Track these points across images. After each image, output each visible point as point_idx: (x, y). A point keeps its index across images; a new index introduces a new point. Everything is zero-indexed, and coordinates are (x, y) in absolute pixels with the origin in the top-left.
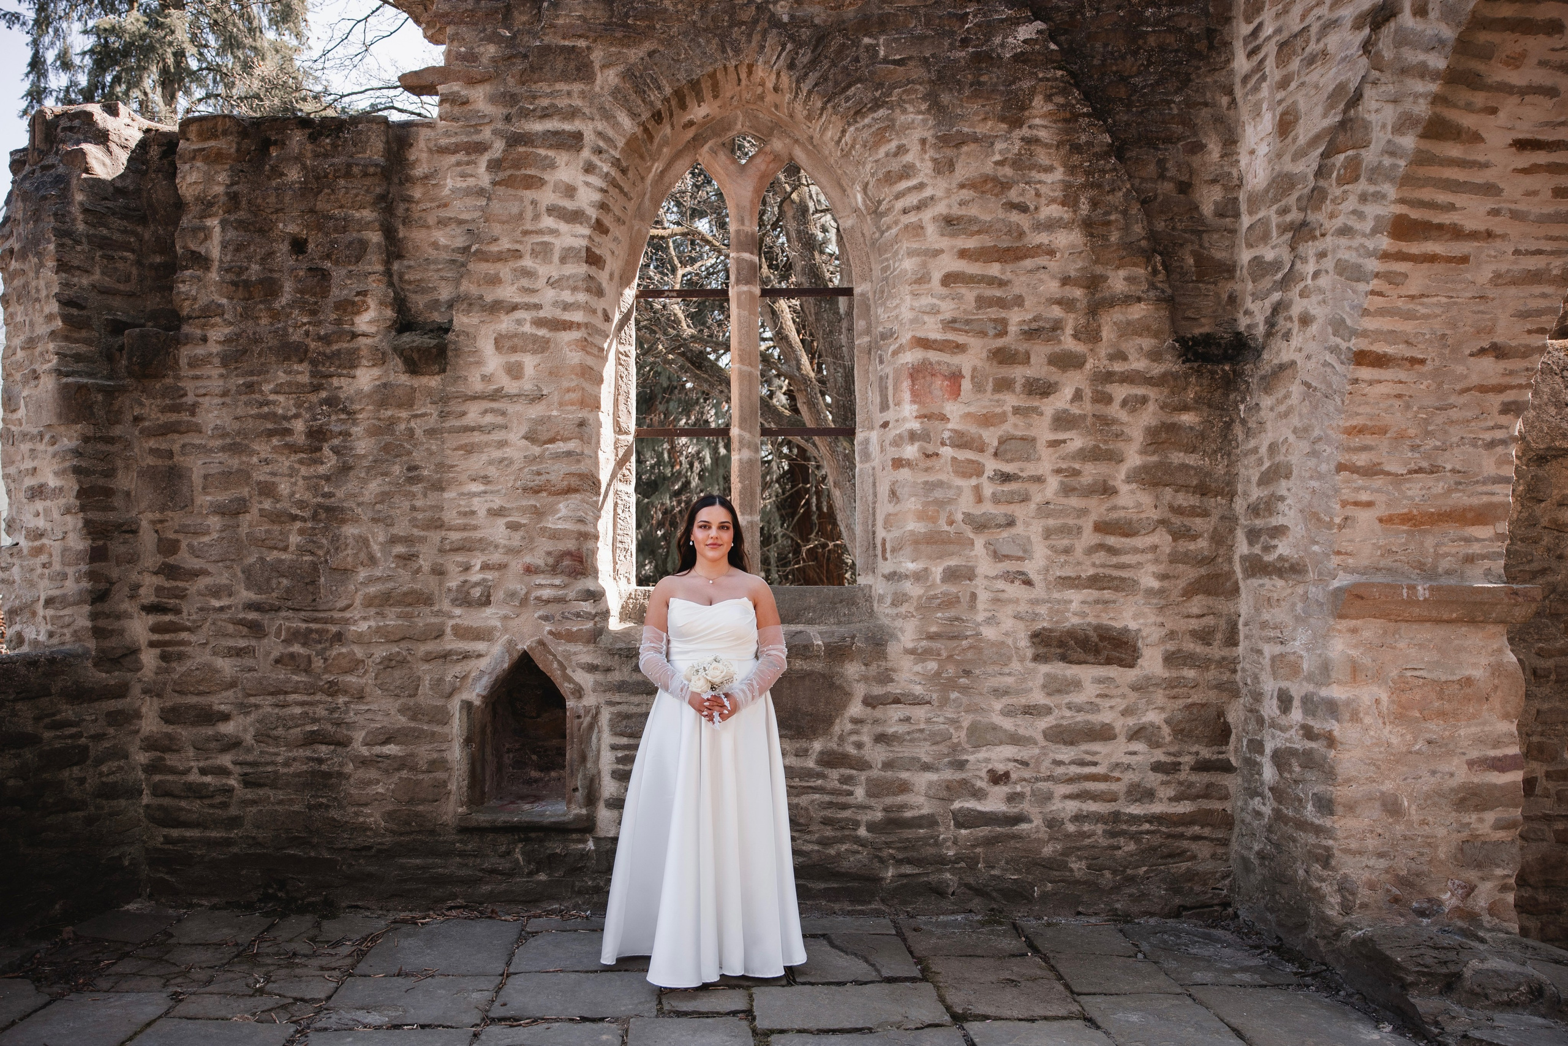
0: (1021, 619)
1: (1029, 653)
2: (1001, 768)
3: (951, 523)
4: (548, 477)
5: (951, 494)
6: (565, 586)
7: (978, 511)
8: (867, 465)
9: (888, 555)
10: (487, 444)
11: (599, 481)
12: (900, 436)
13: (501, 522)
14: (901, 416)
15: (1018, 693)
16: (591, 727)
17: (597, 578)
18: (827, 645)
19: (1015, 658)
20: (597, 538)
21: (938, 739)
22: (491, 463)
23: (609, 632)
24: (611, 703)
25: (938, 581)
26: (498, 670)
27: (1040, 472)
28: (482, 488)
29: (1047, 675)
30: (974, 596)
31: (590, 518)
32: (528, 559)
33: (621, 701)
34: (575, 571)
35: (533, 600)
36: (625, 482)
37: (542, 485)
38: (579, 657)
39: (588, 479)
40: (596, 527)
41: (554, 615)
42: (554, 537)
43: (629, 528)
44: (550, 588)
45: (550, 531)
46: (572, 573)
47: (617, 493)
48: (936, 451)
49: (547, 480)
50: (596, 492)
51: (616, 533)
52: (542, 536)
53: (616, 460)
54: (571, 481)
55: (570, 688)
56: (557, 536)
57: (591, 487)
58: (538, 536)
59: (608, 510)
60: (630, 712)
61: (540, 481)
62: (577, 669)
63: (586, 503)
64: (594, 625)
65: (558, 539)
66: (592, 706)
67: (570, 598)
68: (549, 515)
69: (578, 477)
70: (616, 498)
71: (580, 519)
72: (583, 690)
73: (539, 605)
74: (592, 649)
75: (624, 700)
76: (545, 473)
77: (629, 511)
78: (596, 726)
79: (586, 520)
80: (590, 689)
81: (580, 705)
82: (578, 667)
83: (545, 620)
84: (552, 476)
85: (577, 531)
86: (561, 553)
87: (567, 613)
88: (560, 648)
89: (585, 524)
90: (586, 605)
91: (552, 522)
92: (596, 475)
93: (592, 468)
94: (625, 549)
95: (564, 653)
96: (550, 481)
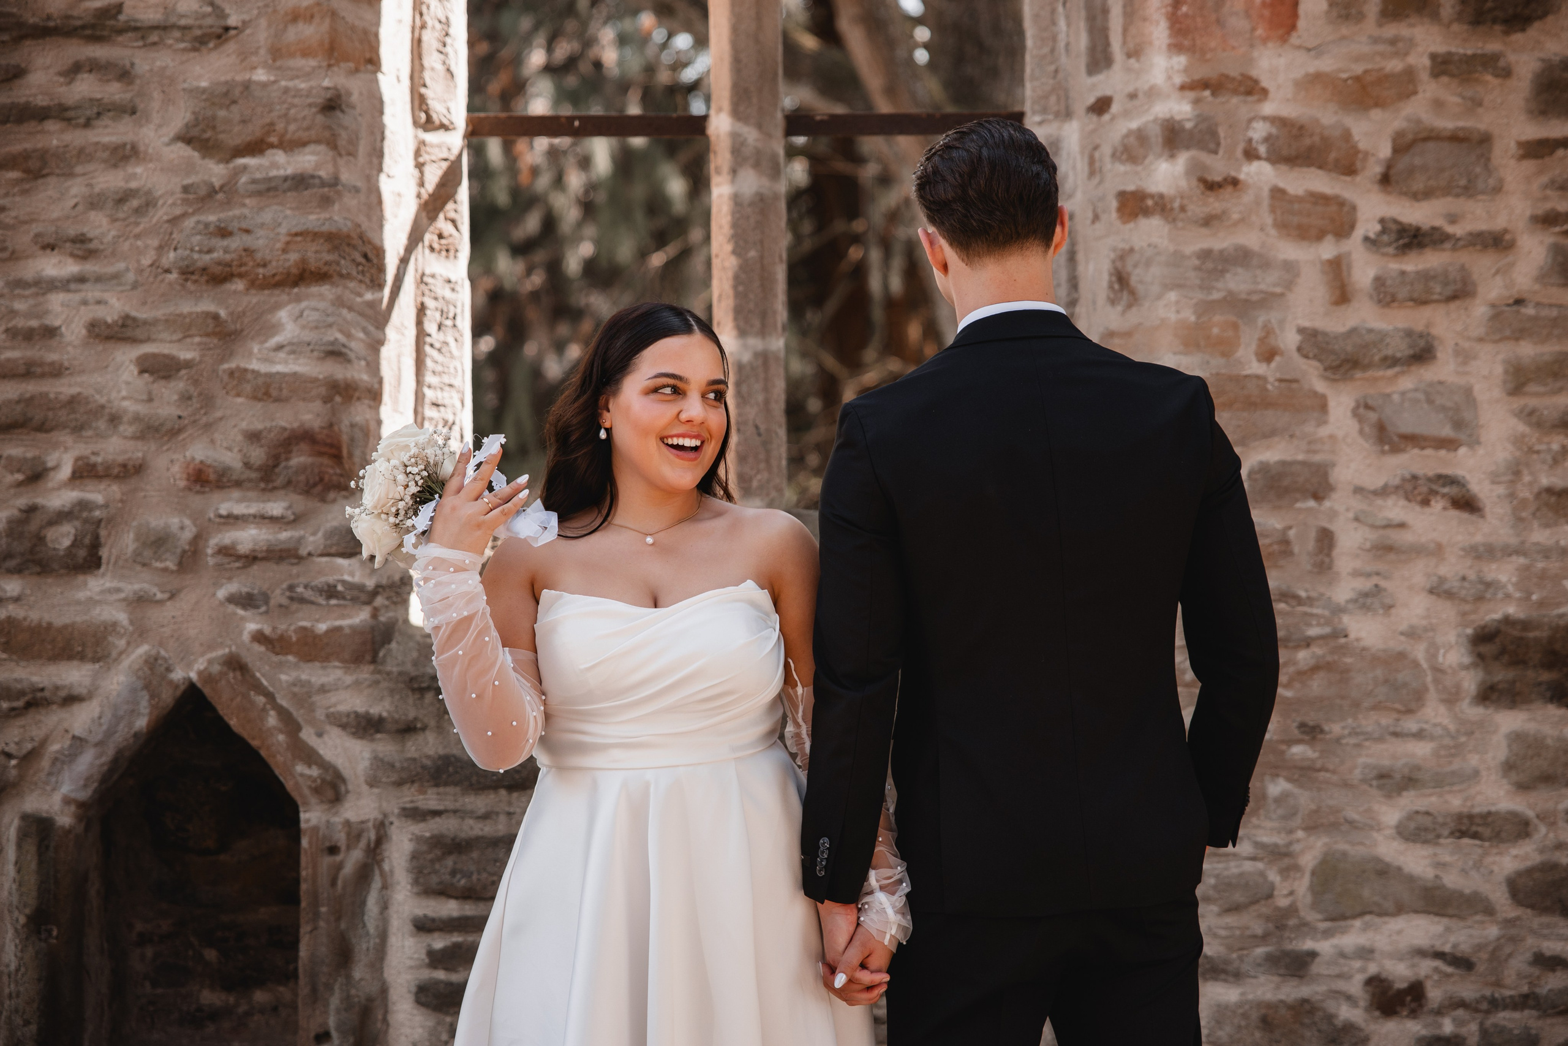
0: (1449, 595)
1: (1470, 682)
2: (1401, 972)
3: (1268, 355)
4: (247, 240)
5: (1268, 281)
6: (297, 520)
7: (1338, 323)
10: (83, 155)
11: (380, 252)
12: (1141, 136)
13: (126, 357)
14: (1142, 84)
15: (1440, 782)
16: (364, 874)
19: (1432, 695)
20: (375, 396)
21: (1239, 897)
22: (94, 203)
23: (410, 634)
24: (414, 814)
26: (122, 736)
27: (1499, 223)
28: (72, 268)
29: (1517, 738)
30: (1326, 539)
31: (357, 345)
32: (199, 451)
33: (441, 808)
34: (321, 480)
35: (213, 555)
36: (444, 253)
37: (232, 261)
38: (333, 698)
39: (354, 247)
40: (374, 367)
41: (269, 592)
42: (267, 394)
43: (455, 368)
44: (257, 523)
45: (255, 378)
46: (315, 485)
47: (422, 281)
48: (1233, 174)
49: (245, 250)
50: (372, 281)
51: (424, 381)
52: (234, 392)
53: (419, 196)
54: (306, 251)
55: (310, 777)
56: (274, 393)
57: (360, 268)
58: (224, 392)
59: (402, 325)
60: (463, 835)
61: (226, 251)
62: (328, 727)
63: (350, 309)
64: (375, 615)
65: (277, 400)
66: (368, 821)
67: (310, 548)
68: (252, 339)
69: (326, 241)
70: (420, 293)
71: (335, 348)
72: (344, 780)
73: (227, 566)
74: (367, 676)
75: (448, 804)
76: (240, 229)
77: (455, 326)
78: (377, 872)
79: (351, 350)
80: (362, 779)
81: (337, 820)
82: (331, 723)
83: (244, 607)
84: (258, 239)
85: (325, 378)
86: (286, 434)
87: (302, 586)
88: (283, 677)
89: (349, 361)
90: (350, 565)
91: (259, 356)
92: (371, 235)
93: (361, 219)
94: (446, 422)
95: (296, 689)
96: (253, 251)
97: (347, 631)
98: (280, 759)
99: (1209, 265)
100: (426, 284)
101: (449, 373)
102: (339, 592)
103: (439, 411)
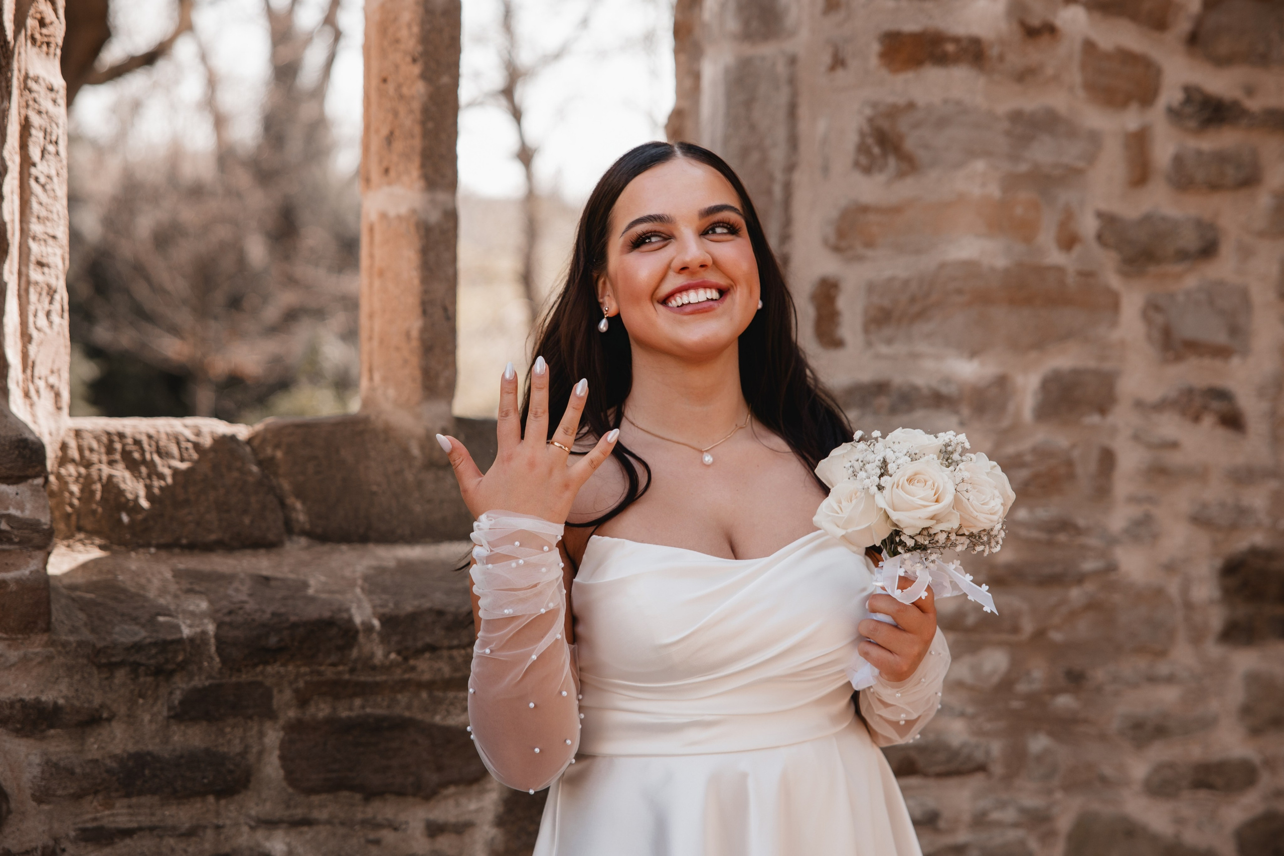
0: (1206, 522)
1: (1216, 618)
3: (1068, 241)
5: (1072, 154)
8: (769, 50)
9: (849, 330)
19: (1184, 634)
24: (97, 836)
29: (1252, 678)
30: (1108, 459)
74: (37, 650)
75: (144, 820)
94: (49, 290)
97: (13, 587)
99: (1019, 129)
101: (53, 220)
102: (4, 532)
103: (43, 273)
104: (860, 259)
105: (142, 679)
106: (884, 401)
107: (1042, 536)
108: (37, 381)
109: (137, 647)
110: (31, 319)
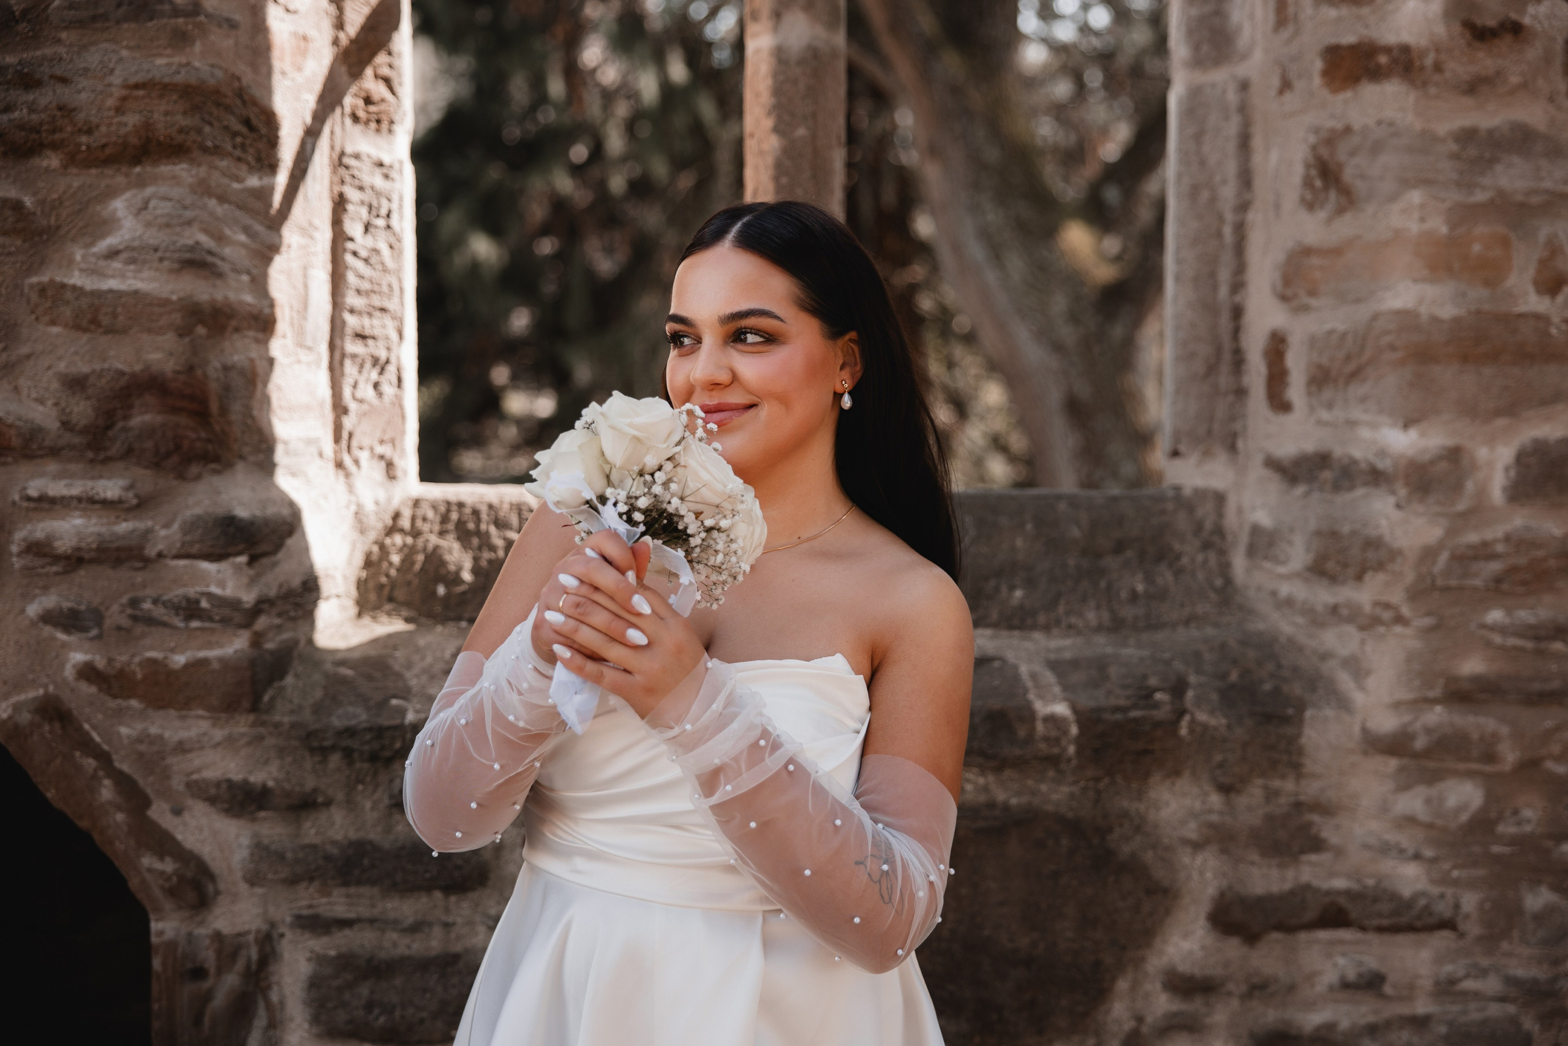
3: (1553, 283)
4: (64, 94)
6: (142, 505)
8: (1220, 76)
9: (1296, 391)
17: (267, 466)
18: (1087, 719)
20: (265, 325)
23: (314, 656)
24: (314, 923)
25: (1497, 493)
31: (236, 252)
33: (352, 915)
34: (178, 447)
35: (19, 555)
36: (373, 125)
37: (41, 124)
38: (196, 760)
39: (228, 109)
40: (260, 284)
41: (102, 608)
42: (95, 322)
43: (390, 286)
44: (84, 510)
45: (77, 299)
46: (168, 455)
47: (341, 164)
48: (1514, 16)
49: (60, 108)
50: (259, 160)
51: (343, 303)
52: (46, 318)
53: (336, 42)
54: (151, 112)
55: (162, 873)
56: (105, 321)
57: (239, 140)
58: (33, 317)
59: (311, 224)
60: (383, 955)
61: (31, 110)
62: (190, 802)
63: (222, 199)
64: (257, 641)
65: (110, 331)
66: (248, 932)
67: (160, 547)
68: (73, 240)
69: (181, 97)
70: (337, 179)
71: (196, 256)
72: (212, 877)
73: (40, 571)
74: (244, 729)
75: (362, 910)
76: (51, 77)
77: (389, 227)
78: (261, 1005)
79: (223, 259)
80: (239, 874)
81: (202, 931)
82: (193, 796)
83: (67, 629)
84: (79, 92)
85: (180, 299)
86: (123, 381)
87: (149, 600)
88: (124, 730)
89: (220, 275)
90: (219, 571)
91: (83, 266)
92: (257, 92)
93: (242, 69)
94: (375, 361)
95: (142, 748)
96: (74, 110)
97: (216, 665)
98: (119, 846)
99: (1472, 152)
100: (347, 167)
101: (380, 293)
102: (204, 610)
103: (366, 345)
104: (1306, 309)
105: (358, 765)
106: (1327, 475)
107: (1529, 645)
108: (356, 452)
109: (350, 732)
110: (347, 392)
